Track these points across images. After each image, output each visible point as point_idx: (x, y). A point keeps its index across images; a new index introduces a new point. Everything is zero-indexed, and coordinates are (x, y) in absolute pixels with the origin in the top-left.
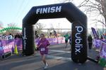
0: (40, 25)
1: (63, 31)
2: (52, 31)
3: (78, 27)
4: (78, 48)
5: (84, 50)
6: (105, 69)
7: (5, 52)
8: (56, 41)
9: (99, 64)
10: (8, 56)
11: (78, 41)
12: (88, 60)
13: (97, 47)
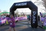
0: (17, 11)
1: (27, 14)
2: (23, 14)
3: (34, 12)
4: (34, 21)
5: (36, 22)
6: (45, 30)
7: (2, 23)
8: (24, 18)
9: (43, 29)
10: (3, 25)
11: (34, 18)
12: (38, 27)
13: (42, 21)
